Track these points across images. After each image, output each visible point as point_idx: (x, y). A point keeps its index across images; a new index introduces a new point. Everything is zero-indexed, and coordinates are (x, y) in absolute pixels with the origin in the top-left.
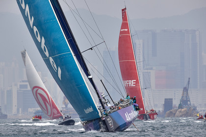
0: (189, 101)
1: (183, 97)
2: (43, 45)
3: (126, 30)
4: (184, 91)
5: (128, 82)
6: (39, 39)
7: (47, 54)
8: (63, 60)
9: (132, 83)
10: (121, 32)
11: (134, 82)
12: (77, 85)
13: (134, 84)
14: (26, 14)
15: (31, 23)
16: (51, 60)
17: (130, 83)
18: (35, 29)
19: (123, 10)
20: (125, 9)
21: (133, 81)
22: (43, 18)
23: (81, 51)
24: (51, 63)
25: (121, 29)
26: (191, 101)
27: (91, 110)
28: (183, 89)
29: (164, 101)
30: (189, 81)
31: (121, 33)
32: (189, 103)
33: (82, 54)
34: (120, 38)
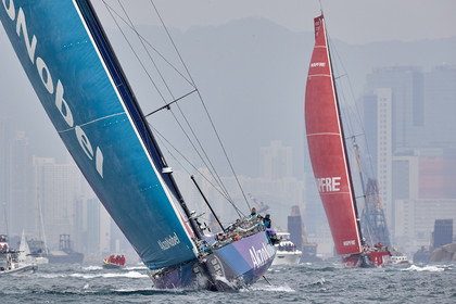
2: (59, 100)
3: (322, 64)
6: (49, 86)
7: (69, 119)
8: (108, 130)
9: (332, 184)
10: (311, 69)
11: (336, 181)
12: (142, 187)
13: (336, 187)
14: (18, 31)
15: (31, 51)
16: (79, 132)
17: (327, 185)
18: (41, 64)
19: (316, 20)
20: (322, 17)
21: (334, 179)
22: (59, 38)
23: (145, 113)
24: (80, 139)
25: (312, 62)
27: (174, 241)
29: (433, 225)
31: (312, 71)
33: (147, 119)
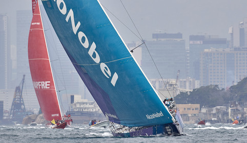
0: (23, 104)
1: (15, 99)
3: (38, 24)
4: (16, 91)
5: (40, 84)
9: (45, 85)
10: (31, 25)
11: (48, 83)
13: (48, 86)
17: (42, 85)
25: (32, 22)
26: (25, 104)
28: (14, 90)
30: (24, 79)
31: (32, 27)
32: (23, 107)
34: (30, 32)
